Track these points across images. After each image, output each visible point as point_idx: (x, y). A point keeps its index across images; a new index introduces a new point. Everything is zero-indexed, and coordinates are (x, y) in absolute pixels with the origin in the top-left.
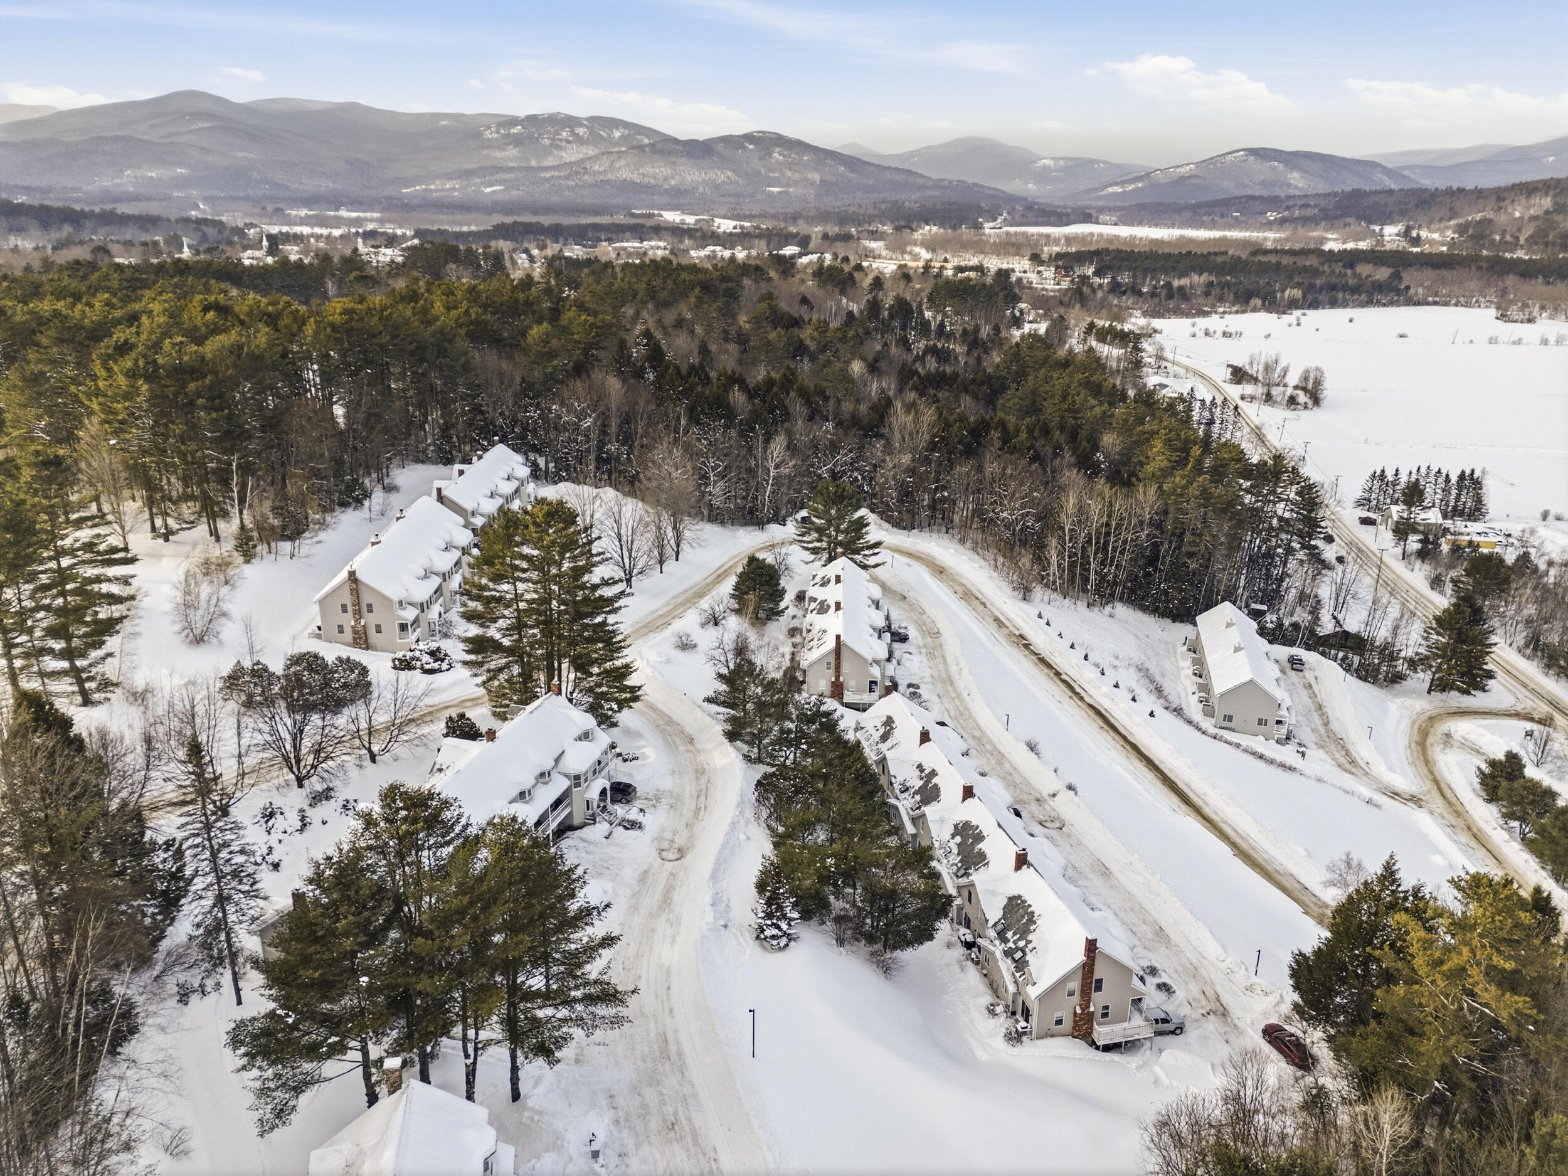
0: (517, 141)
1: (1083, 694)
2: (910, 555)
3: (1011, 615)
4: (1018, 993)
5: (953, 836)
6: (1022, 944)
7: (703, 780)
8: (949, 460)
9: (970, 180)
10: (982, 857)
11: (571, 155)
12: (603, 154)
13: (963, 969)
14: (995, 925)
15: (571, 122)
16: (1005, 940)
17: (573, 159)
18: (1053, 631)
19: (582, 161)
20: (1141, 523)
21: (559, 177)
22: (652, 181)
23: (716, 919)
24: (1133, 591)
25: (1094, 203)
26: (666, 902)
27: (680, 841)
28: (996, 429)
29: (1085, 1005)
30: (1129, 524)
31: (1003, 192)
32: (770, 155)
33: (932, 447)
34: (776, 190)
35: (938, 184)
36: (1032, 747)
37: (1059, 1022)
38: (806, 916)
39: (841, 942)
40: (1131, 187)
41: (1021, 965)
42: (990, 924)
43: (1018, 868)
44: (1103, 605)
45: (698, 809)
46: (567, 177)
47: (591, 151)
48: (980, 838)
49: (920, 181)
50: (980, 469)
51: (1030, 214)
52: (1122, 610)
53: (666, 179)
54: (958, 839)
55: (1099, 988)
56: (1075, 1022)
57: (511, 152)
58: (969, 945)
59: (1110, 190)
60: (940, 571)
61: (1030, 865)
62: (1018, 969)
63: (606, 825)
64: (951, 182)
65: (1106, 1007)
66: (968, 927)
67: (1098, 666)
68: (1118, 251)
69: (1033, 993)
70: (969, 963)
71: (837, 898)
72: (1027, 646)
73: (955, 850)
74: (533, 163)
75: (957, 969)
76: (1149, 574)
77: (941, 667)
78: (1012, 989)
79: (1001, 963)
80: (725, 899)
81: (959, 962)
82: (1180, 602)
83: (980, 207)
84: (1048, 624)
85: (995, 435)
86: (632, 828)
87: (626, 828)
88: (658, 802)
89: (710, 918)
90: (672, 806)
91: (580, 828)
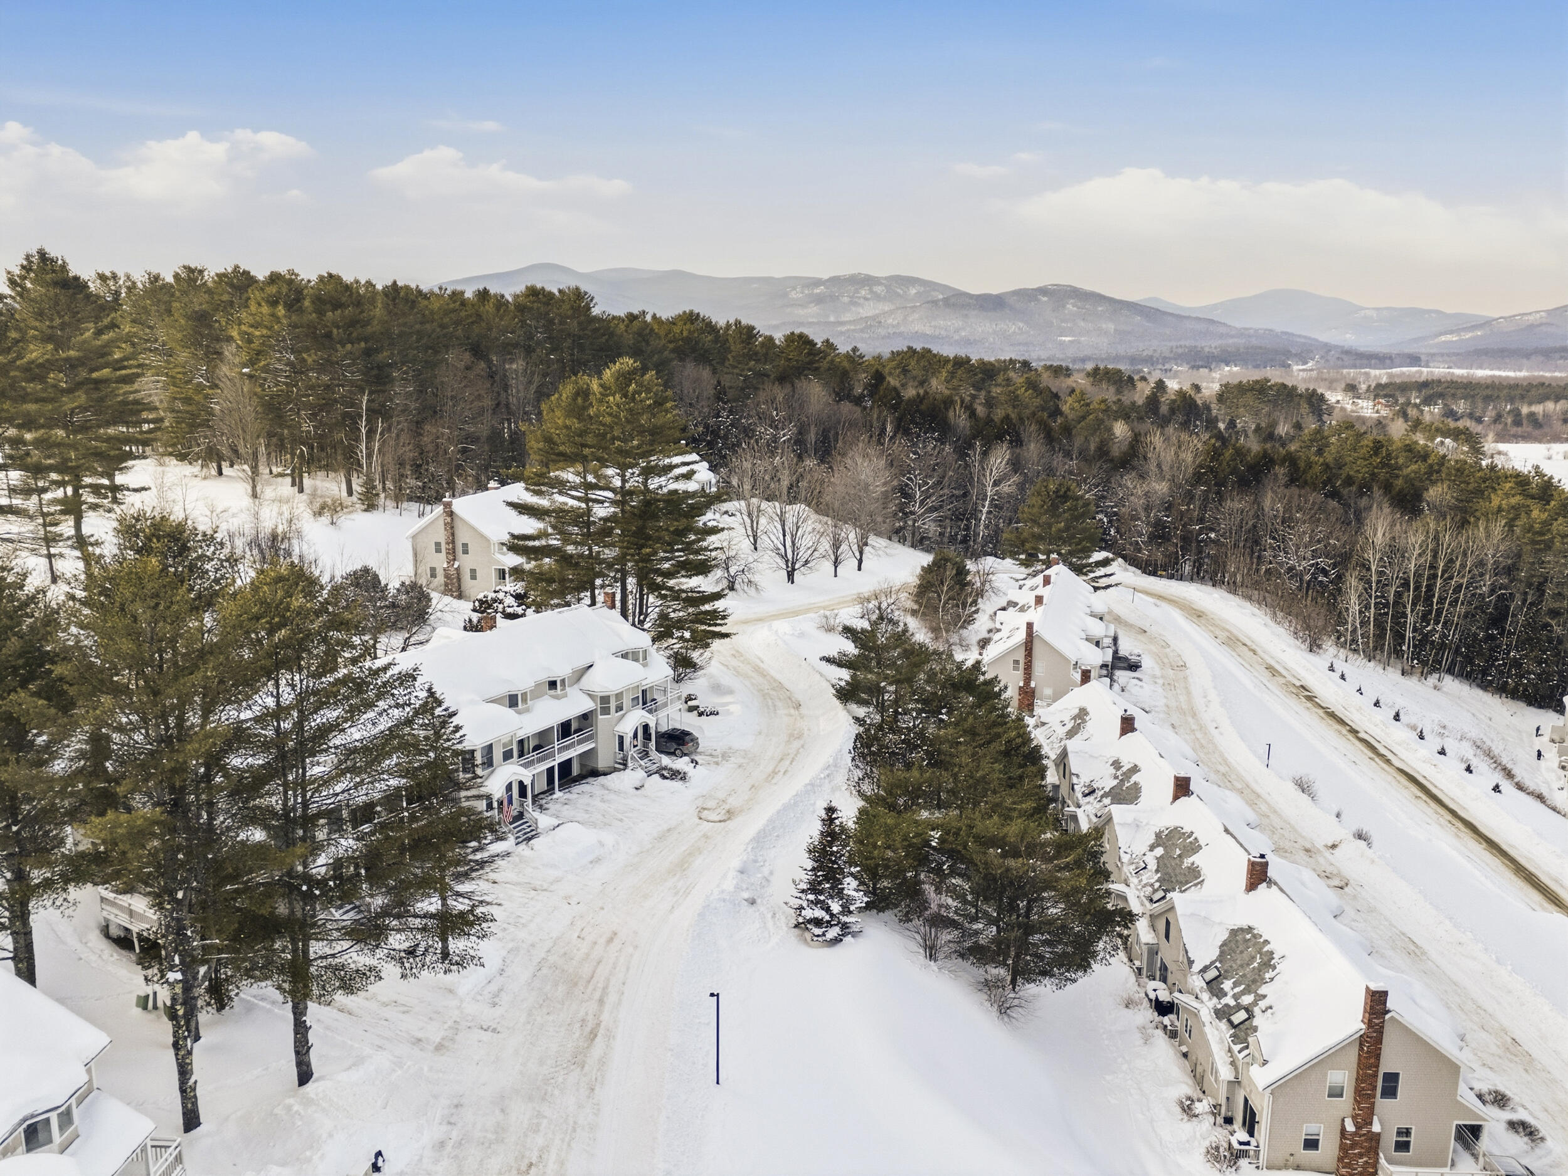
0: (819, 300)
1: (1390, 756)
2: (1160, 597)
3: (1291, 664)
4: (1236, 1083)
5: (1152, 848)
6: (1247, 1000)
7: (796, 744)
8: (1218, 493)
9: (1279, 329)
10: (1194, 874)
11: (869, 310)
12: (898, 309)
13: (1147, 1040)
14: (1205, 970)
15: (867, 281)
16: (1219, 994)
17: (870, 314)
18: (1350, 687)
19: (877, 316)
20: (1481, 563)
21: (854, 330)
22: (943, 333)
23: (738, 888)
24: (1469, 660)
25: (1423, 350)
26: (682, 865)
27: (733, 802)
28: (1282, 464)
29: (1364, 1118)
30: (1463, 566)
31: (1317, 340)
32: (1064, 307)
33: (1198, 478)
34: (1067, 339)
35: (1242, 333)
36: (1303, 786)
37: (1311, 1144)
38: (878, 903)
39: (931, 951)
40: (1469, 335)
41: (1242, 1032)
42: (1196, 967)
43: (1252, 886)
44: (1424, 675)
45: (775, 772)
46: (862, 331)
47: (887, 307)
48: (1194, 848)
49: (1222, 330)
50: (1257, 502)
51: (1345, 357)
52: (1451, 683)
53: (957, 331)
54: (1159, 851)
55: (1390, 1091)
56: (1343, 1148)
57: (813, 309)
58: (1164, 1008)
59: (1443, 338)
60: (1197, 615)
61: (1270, 882)
62: (1236, 1039)
63: (641, 774)
64: (1256, 331)
65: (1407, 1132)
66: (1164, 980)
67: (1414, 728)
68: (1452, 382)
69: (1260, 1077)
70: (1159, 1033)
71: (938, 891)
72: (1310, 698)
73: (1152, 865)
74: (832, 319)
75: (1137, 1038)
76: (1492, 638)
77: (1183, 698)
78: (1226, 1073)
79: (1208, 1030)
80: (766, 871)
81: (1142, 1029)
82: (1539, 676)
83: (1289, 351)
84: (1343, 677)
85: (1281, 471)
86: (671, 778)
87: (663, 777)
88: (725, 760)
89: (727, 885)
90: (741, 766)
91: (606, 773)
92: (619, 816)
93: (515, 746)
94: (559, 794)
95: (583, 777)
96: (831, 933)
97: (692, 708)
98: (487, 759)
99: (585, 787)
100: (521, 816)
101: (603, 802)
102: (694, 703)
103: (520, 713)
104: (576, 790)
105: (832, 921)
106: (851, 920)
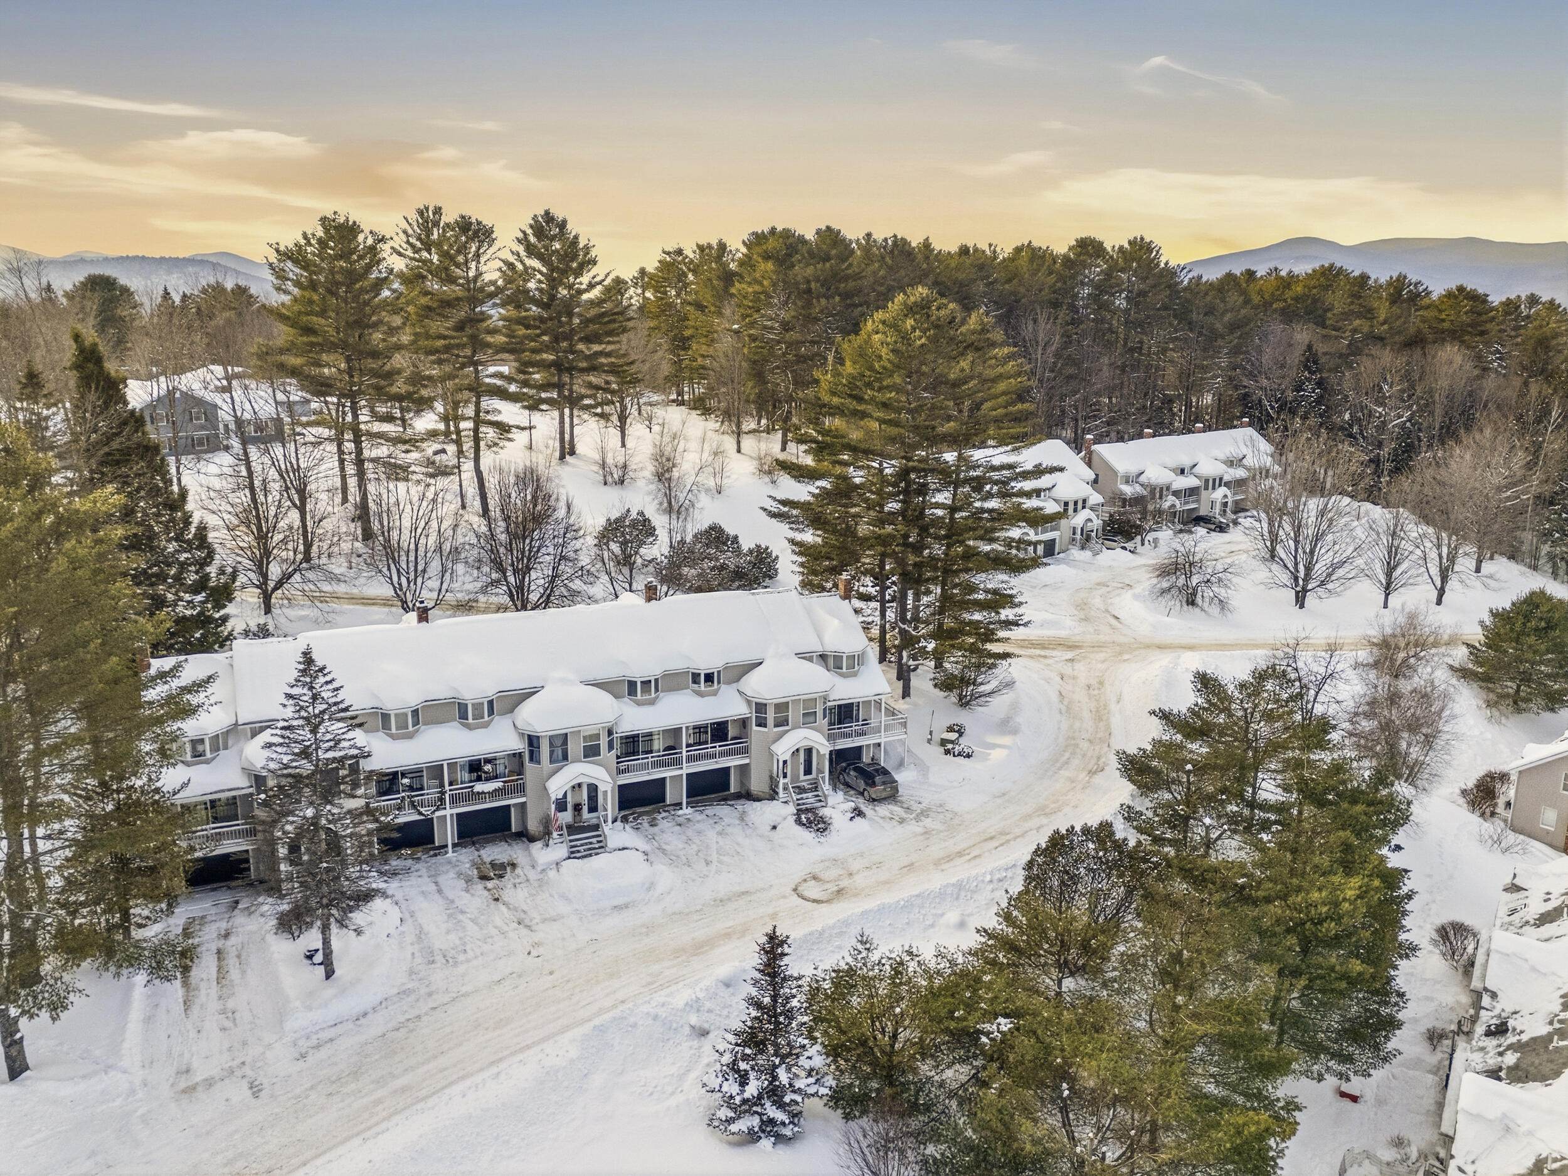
86: (807, 825)
87: (799, 822)
88: (917, 819)
89: (681, 998)
90: (927, 833)
91: (758, 799)
92: (714, 857)
93: (603, 742)
94: (686, 811)
95: (738, 796)
96: (742, 1125)
97: (944, 742)
98: (559, 752)
99: (723, 811)
100: (596, 827)
101: (720, 834)
102: (953, 736)
103: (639, 704)
104: (710, 811)
105: (749, 1106)
106: (780, 1116)
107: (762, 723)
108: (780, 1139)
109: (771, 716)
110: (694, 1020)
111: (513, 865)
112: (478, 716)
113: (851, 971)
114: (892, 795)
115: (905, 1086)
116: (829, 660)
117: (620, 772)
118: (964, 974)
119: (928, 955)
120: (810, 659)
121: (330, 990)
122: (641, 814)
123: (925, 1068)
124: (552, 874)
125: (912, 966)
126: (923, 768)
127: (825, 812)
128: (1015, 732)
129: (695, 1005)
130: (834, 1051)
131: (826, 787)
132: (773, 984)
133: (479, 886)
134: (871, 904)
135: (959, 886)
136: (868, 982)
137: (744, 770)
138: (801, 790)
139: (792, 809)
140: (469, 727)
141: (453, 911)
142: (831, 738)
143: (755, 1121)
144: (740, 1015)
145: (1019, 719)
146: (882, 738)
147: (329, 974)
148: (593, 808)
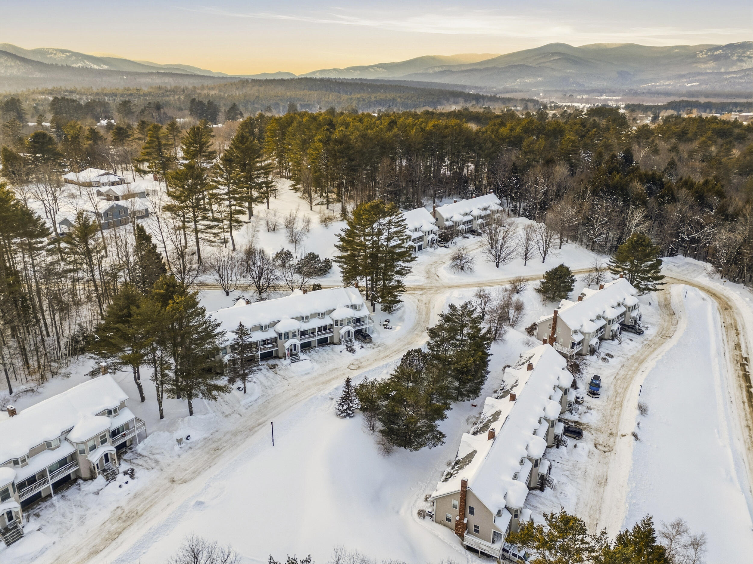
6: (455, 472)
11: (749, 64)
16: (453, 468)
21: (735, 78)
27: (364, 364)
29: (461, 517)
36: (642, 407)
37: (448, 520)
39: (373, 428)
43: (489, 438)
48: (496, 420)
54: (491, 418)
55: (472, 513)
61: (494, 439)
65: (477, 527)
72: (743, 365)
73: (485, 422)
77: (646, 354)
86: (350, 351)
87: (347, 350)
88: (377, 347)
89: (327, 392)
90: (380, 351)
91: (336, 344)
92: (327, 360)
93: (297, 333)
94: (317, 348)
95: (330, 344)
96: (343, 415)
97: (384, 325)
98: (286, 336)
99: (327, 348)
100: (296, 354)
101: (327, 354)
102: (386, 323)
103: (305, 322)
104: (324, 348)
105: (344, 411)
106: (350, 412)
107: (337, 325)
108: (350, 417)
109: (339, 323)
110: (330, 396)
111: (277, 365)
112: (266, 328)
113: (363, 384)
114: (371, 341)
115: (375, 406)
116: (354, 307)
117: (301, 340)
118: (387, 384)
119: (379, 380)
120: (348, 307)
121: (246, 396)
122: (306, 350)
123: (379, 402)
124: (289, 367)
125: (376, 382)
126: (379, 333)
127: (354, 347)
128: (403, 321)
129: (330, 393)
130: (361, 400)
131: (354, 340)
132: (348, 387)
133: (270, 371)
134: (367, 370)
135: (387, 364)
136: (367, 386)
137: (332, 337)
138: (347, 341)
139: (345, 347)
140: (263, 331)
141: (267, 377)
142: (354, 327)
143: (346, 414)
144: (341, 393)
145: (405, 317)
146: (368, 326)
147: (245, 392)
148: (295, 350)
